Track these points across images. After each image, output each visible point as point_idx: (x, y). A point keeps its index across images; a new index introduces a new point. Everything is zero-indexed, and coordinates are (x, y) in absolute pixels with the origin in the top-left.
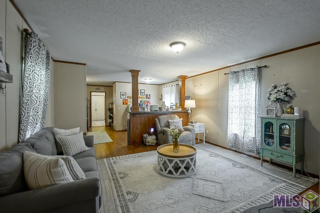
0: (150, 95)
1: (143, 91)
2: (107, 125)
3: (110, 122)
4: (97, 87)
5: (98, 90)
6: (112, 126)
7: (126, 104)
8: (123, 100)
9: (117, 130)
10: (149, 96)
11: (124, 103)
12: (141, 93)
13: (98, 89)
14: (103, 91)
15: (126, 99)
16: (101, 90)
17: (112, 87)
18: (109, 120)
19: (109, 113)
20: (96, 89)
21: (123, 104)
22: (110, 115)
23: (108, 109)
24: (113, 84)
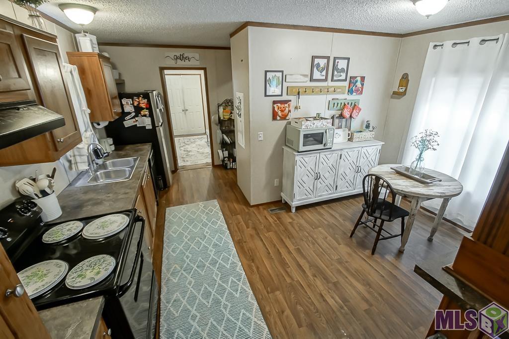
0: (363, 79)
1: (342, 64)
2: (216, 163)
3: (224, 158)
4: (178, 52)
5: (180, 63)
6: (229, 167)
7: (284, 118)
8: (275, 102)
9: (251, 205)
10: (359, 84)
11: (275, 116)
12: (336, 73)
13: (182, 58)
14: (197, 64)
15: (285, 97)
16: (193, 63)
17: (229, 48)
18: (220, 152)
19: (219, 132)
20: (177, 58)
21: (274, 118)
22: (223, 138)
23: (215, 120)
24: (232, 35)
